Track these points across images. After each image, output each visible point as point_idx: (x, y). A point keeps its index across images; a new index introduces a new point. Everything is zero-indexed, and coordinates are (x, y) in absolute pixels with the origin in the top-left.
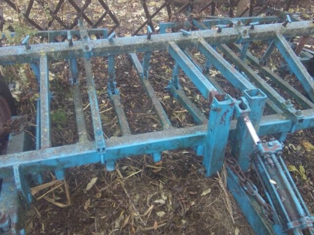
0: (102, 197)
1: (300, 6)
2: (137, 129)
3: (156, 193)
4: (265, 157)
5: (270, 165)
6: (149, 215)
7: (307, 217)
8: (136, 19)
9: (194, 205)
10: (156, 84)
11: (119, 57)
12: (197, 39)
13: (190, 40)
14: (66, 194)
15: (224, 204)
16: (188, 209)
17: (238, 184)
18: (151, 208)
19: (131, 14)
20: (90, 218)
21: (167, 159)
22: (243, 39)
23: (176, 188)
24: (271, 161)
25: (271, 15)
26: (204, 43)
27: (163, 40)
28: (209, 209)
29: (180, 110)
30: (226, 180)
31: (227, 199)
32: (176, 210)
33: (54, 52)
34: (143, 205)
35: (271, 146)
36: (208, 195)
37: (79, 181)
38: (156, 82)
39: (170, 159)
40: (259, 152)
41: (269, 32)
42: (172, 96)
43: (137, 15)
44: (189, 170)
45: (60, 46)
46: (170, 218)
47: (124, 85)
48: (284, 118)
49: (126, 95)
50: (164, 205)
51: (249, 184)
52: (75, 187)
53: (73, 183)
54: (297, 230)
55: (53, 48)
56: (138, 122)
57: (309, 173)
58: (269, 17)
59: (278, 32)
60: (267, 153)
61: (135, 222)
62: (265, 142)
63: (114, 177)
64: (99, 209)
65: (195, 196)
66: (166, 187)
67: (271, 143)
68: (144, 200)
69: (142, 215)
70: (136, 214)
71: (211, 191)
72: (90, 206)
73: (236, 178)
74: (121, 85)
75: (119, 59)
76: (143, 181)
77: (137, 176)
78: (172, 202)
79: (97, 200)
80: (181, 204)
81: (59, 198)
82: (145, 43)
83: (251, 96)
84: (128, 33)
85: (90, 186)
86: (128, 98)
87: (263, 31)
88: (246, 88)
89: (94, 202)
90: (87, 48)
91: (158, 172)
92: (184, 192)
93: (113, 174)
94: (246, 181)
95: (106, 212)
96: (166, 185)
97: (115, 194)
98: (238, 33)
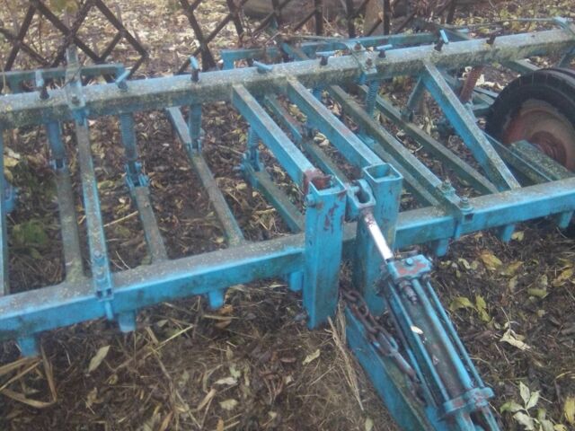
0: (119, 382)
1: (475, 15)
2: (187, 249)
3: (218, 367)
4: (401, 286)
5: (410, 299)
6: (207, 409)
7: (477, 390)
8: (184, 44)
9: (290, 384)
10: (221, 163)
11: (151, 116)
12: (285, 78)
13: (272, 80)
14: (47, 382)
15: (342, 376)
16: (279, 391)
17: (364, 339)
18: (211, 394)
19: (175, 36)
20: (98, 424)
21: (241, 302)
22: (368, 77)
23: (257, 354)
24: (411, 293)
25: (422, 31)
26: (296, 84)
27: (221, 81)
28: (318, 388)
29: (266, 209)
30: (344, 332)
31: (349, 366)
32: (257, 395)
33: (13, 112)
34: (196, 391)
35: (410, 265)
36: (314, 362)
37: (73, 354)
38: (222, 159)
39: (248, 300)
40: (390, 278)
41: (412, 62)
42: (249, 183)
43: (185, 38)
44: (283, 317)
45: (24, 99)
46: (247, 410)
47: (162, 168)
48: (441, 213)
49: (165, 186)
50: (236, 387)
51: (384, 337)
52: (67, 366)
53: (62, 359)
54: (462, 414)
55: (9, 103)
56: (189, 235)
57: (492, 308)
58: (420, 34)
59: (428, 60)
60: (404, 279)
61: (182, 424)
62: (399, 259)
63: (141, 342)
64: (113, 405)
65: (292, 366)
66: (239, 353)
67: (409, 261)
68: (199, 380)
69: (195, 410)
70: (183, 409)
71: (321, 354)
72: (97, 402)
73: (360, 327)
74: (156, 168)
75: (150, 120)
76: (198, 346)
77: (186, 337)
78: (251, 381)
79: (110, 389)
80: (267, 383)
81: (34, 391)
82: (187, 87)
83: (376, 177)
84: (169, 70)
85: (95, 363)
86: (170, 192)
87: (401, 61)
88: (368, 164)
89: (105, 392)
90: (76, 102)
91: (227, 327)
92: (273, 359)
93: (139, 338)
94: (379, 331)
95: (126, 410)
96: (238, 349)
97: (142, 374)
98: (357, 66)
